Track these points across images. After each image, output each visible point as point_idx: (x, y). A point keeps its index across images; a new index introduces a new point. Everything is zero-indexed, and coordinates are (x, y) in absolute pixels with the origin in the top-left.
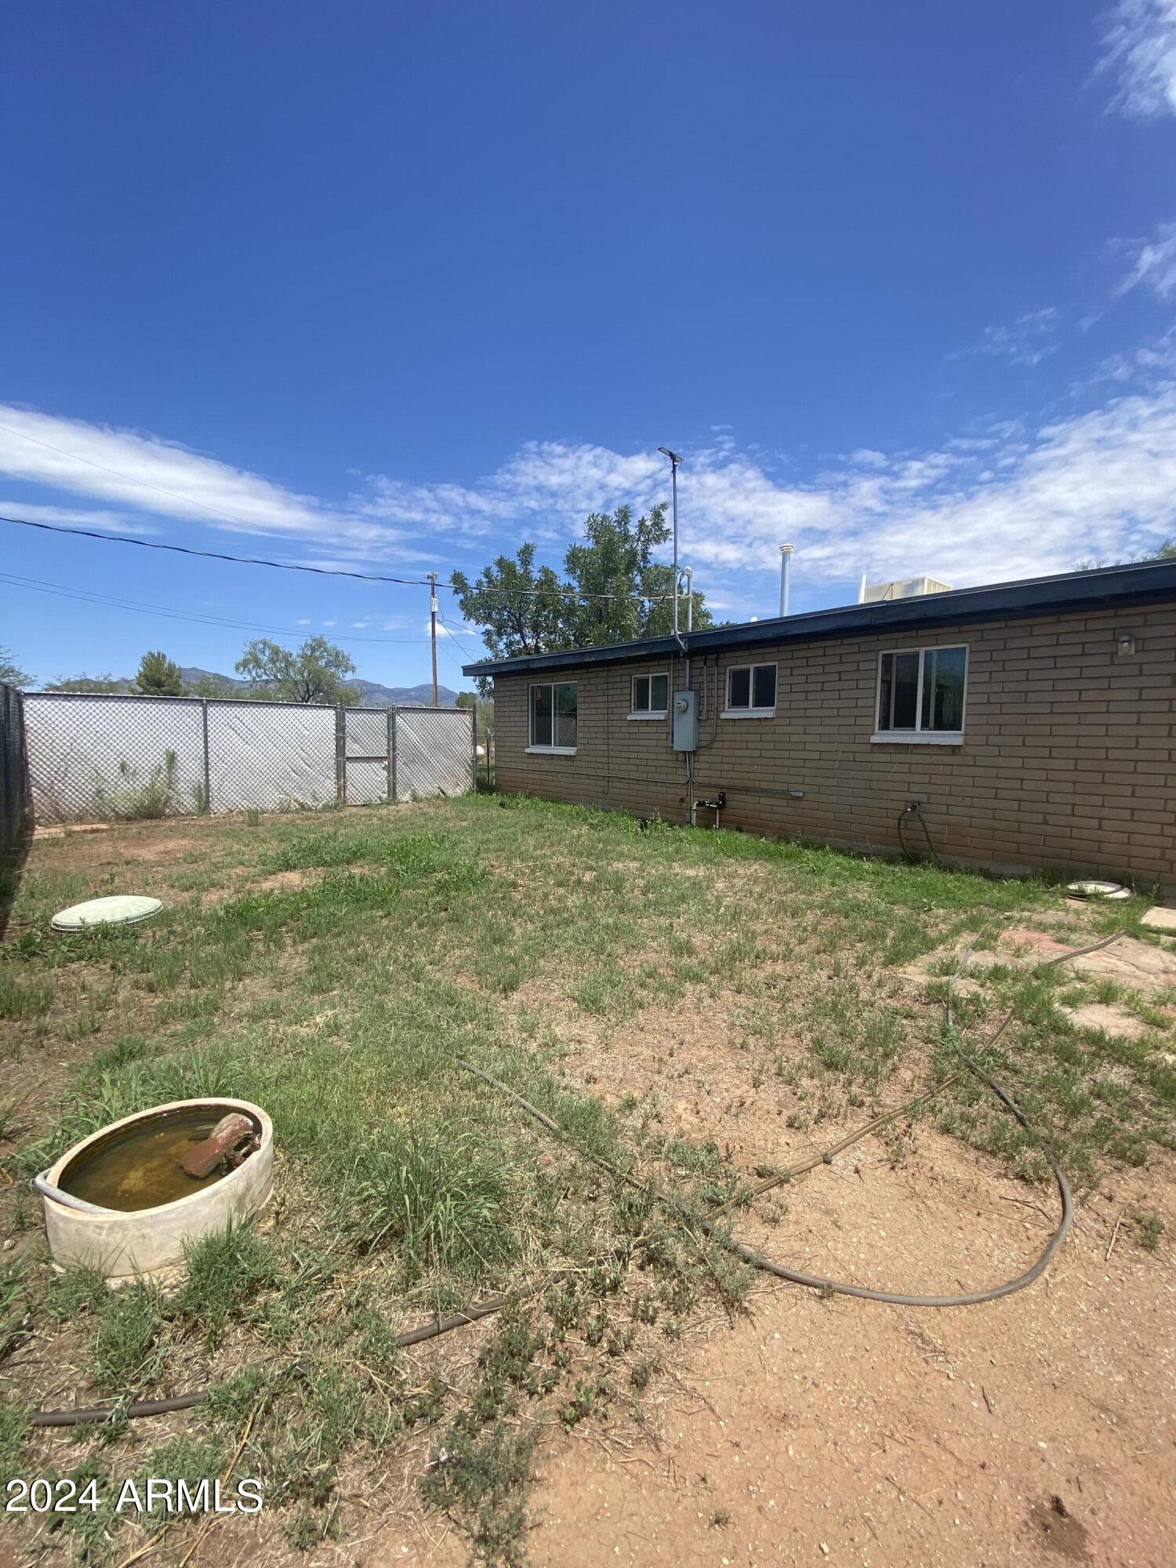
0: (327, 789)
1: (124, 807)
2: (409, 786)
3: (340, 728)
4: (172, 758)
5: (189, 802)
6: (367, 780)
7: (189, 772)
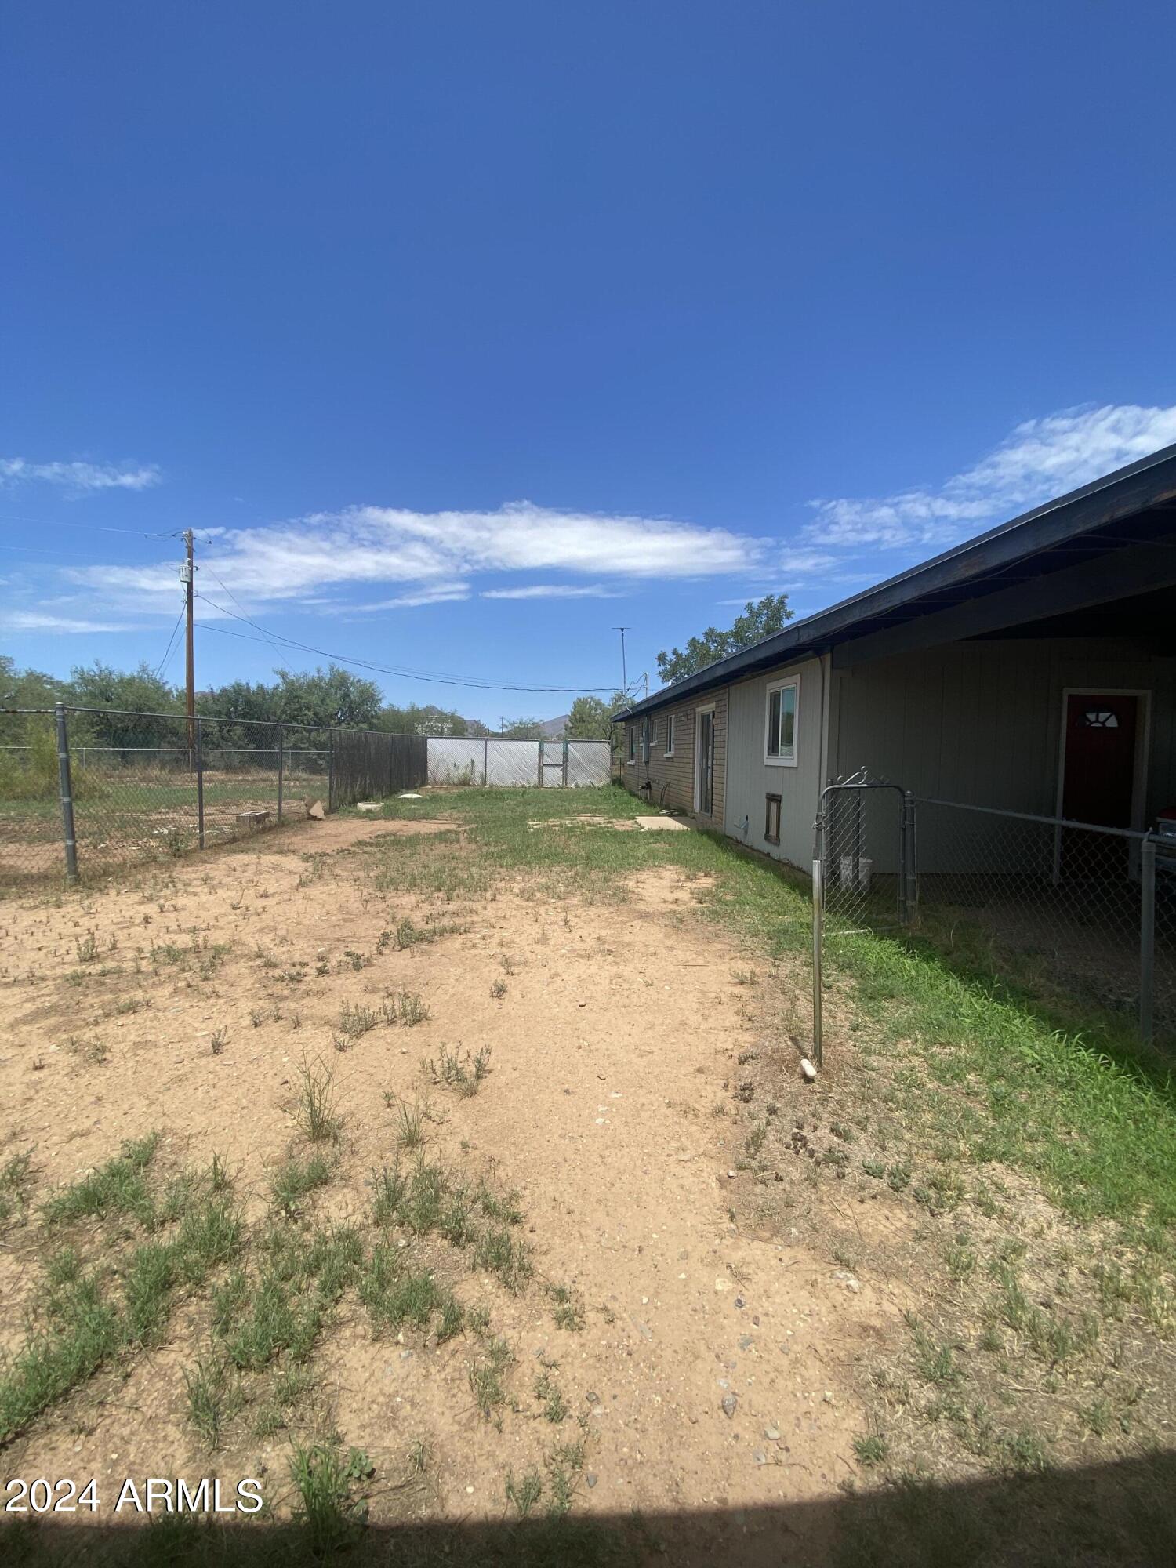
0: (534, 780)
1: (456, 781)
2: (574, 780)
3: (541, 752)
4: (473, 762)
5: (479, 781)
6: (553, 776)
7: (479, 768)
